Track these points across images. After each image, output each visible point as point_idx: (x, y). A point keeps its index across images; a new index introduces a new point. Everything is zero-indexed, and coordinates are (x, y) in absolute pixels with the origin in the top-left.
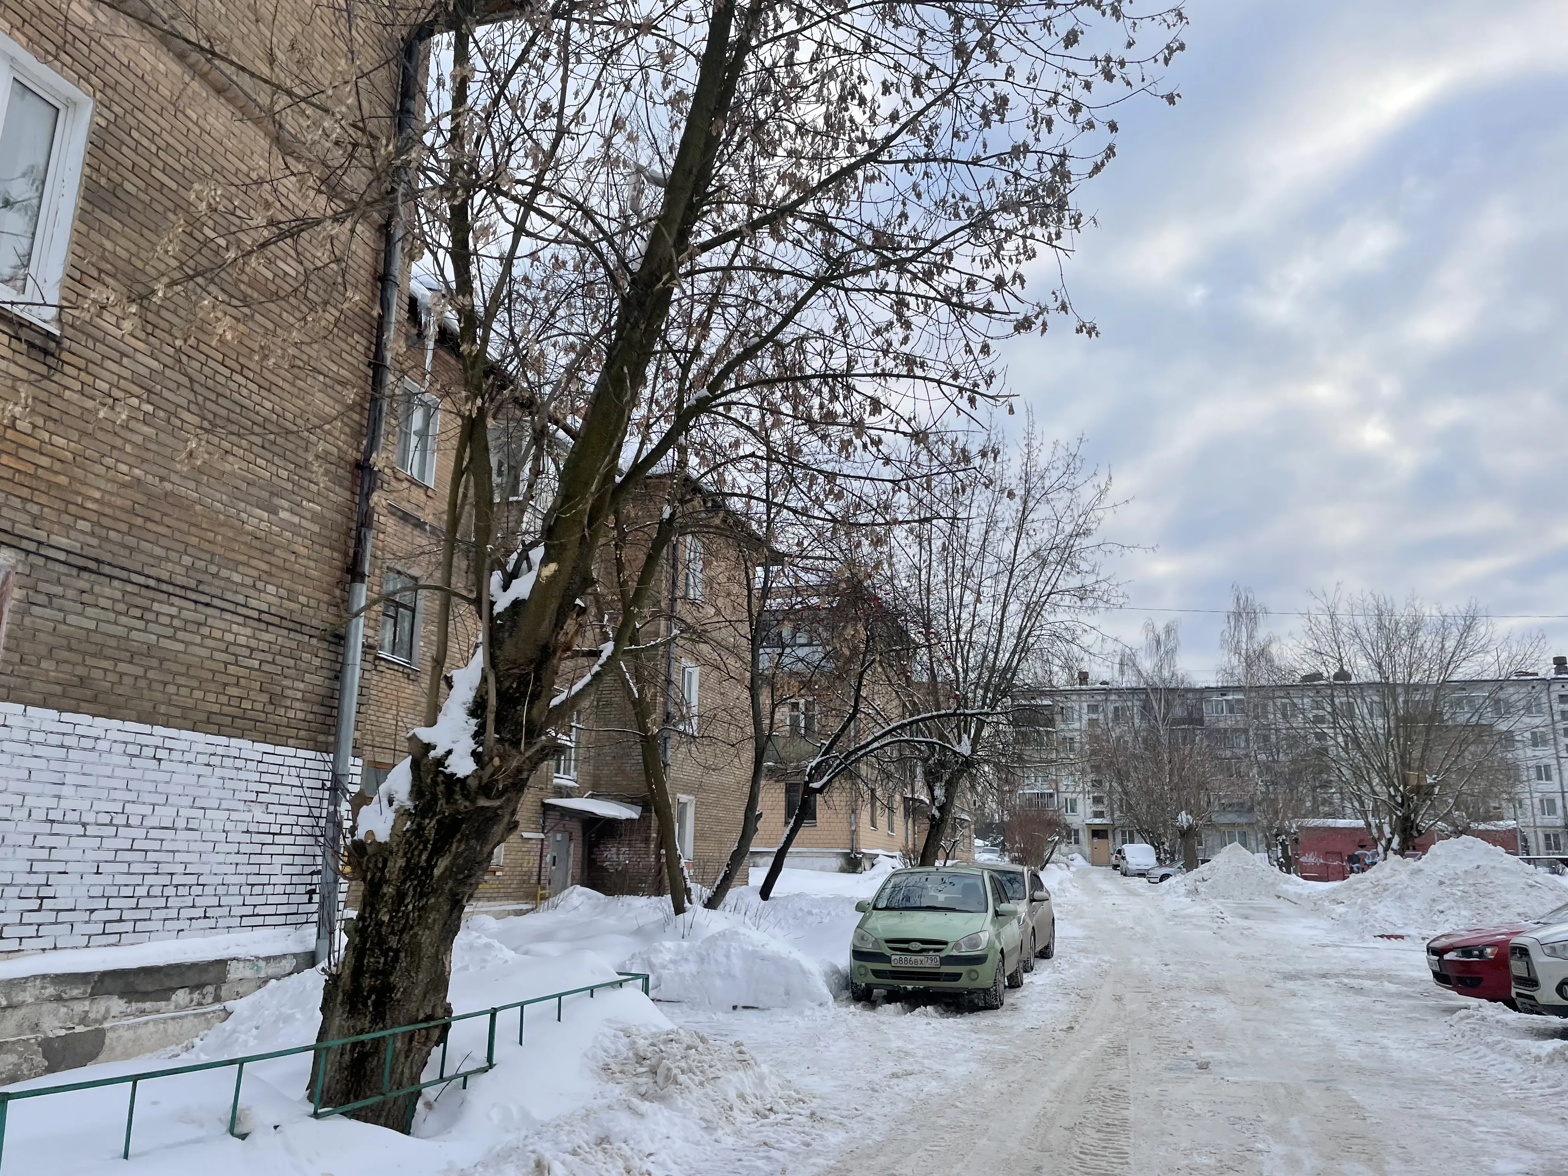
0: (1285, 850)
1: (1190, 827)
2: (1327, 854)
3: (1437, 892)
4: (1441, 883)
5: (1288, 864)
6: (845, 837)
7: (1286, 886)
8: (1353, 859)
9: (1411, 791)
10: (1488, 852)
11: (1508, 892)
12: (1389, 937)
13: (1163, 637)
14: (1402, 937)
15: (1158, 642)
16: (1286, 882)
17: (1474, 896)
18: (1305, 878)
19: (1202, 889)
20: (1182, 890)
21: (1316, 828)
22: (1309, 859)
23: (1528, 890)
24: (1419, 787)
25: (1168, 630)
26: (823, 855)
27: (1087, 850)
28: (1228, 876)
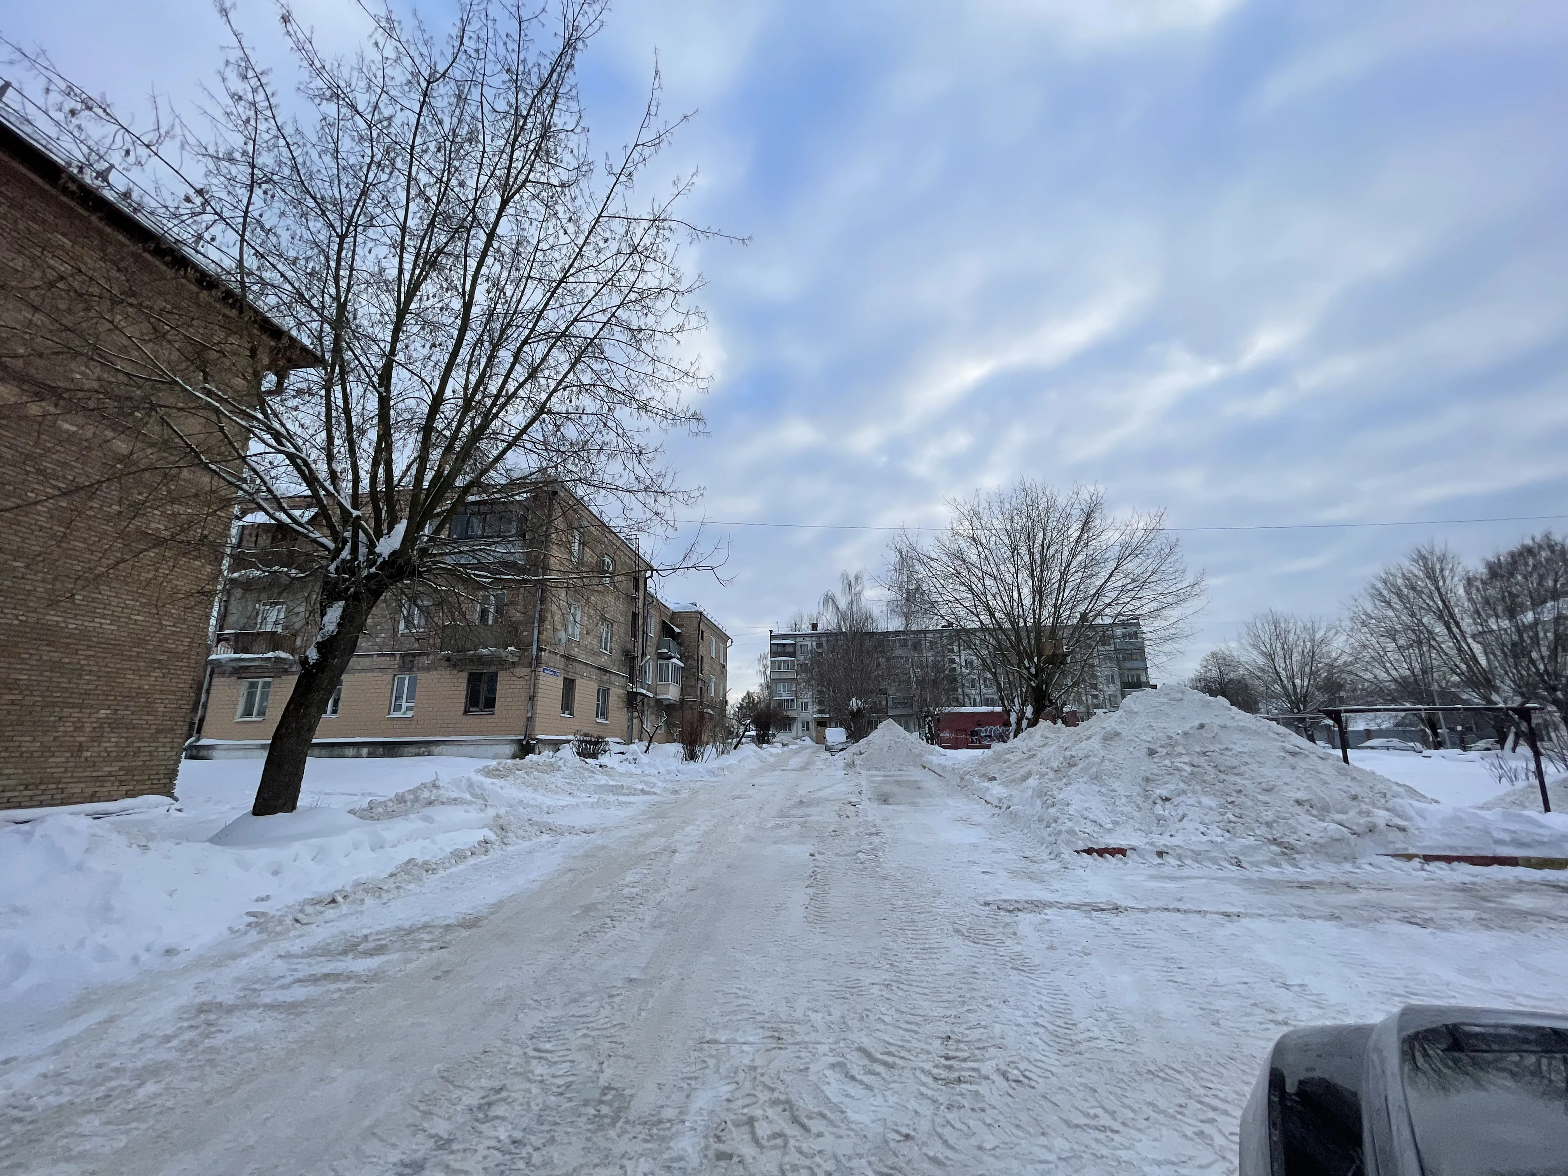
0: (930, 728)
1: (859, 710)
2: (957, 731)
3: (1149, 767)
4: (1152, 753)
5: (932, 739)
6: (521, 724)
7: (930, 757)
8: (974, 733)
9: (1045, 662)
10: (1207, 705)
11: (1261, 764)
12: (1101, 852)
13: (853, 583)
14: (1122, 852)
15: (850, 585)
16: (931, 753)
17: (1212, 772)
18: (944, 748)
19: (858, 762)
20: (841, 764)
21: (949, 713)
22: (945, 734)
23: (1291, 760)
24: (1055, 655)
25: (857, 578)
26: (498, 742)
27: (814, 734)
28: (882, 749)
